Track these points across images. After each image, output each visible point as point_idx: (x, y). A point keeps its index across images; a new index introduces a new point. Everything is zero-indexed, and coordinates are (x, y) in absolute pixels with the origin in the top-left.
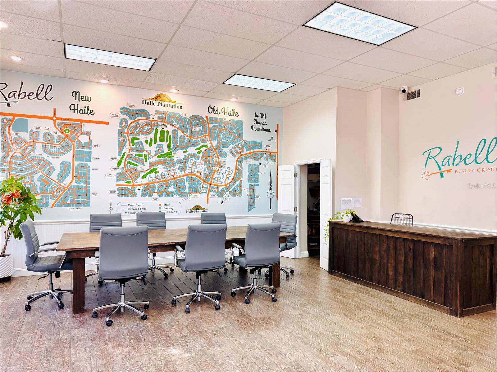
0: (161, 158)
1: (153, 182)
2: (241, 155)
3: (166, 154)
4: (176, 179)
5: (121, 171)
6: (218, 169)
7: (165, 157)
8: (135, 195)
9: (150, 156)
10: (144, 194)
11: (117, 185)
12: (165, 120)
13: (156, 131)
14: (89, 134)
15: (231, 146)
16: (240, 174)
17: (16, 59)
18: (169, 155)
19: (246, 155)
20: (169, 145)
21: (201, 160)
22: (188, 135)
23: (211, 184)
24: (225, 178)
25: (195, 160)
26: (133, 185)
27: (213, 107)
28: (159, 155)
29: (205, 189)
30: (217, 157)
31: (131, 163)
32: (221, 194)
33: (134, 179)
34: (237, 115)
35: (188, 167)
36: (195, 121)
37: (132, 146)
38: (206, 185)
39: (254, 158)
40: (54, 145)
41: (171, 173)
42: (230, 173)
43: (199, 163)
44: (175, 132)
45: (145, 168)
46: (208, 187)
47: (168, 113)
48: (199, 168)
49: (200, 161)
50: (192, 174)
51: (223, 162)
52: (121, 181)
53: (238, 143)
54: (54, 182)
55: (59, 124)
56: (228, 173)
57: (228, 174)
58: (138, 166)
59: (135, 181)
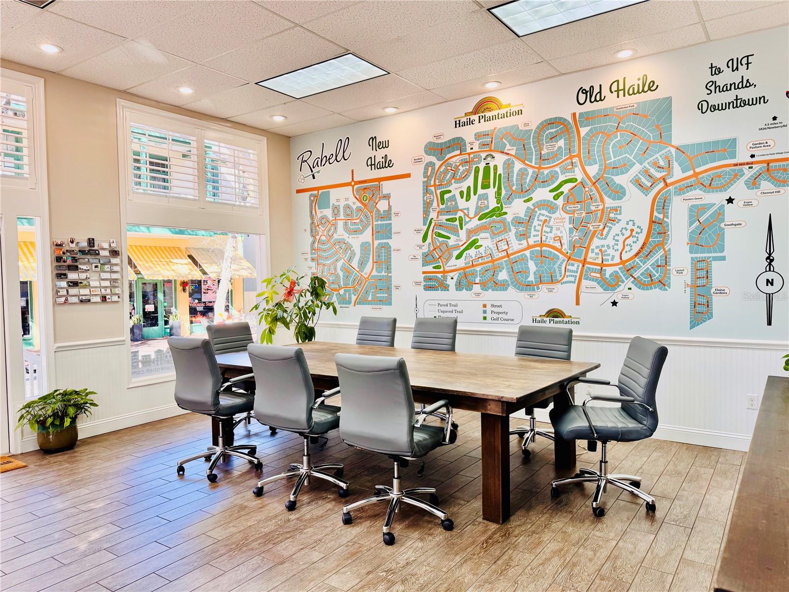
0: (484, 220)
1: (473, 265)
2: (667, 185)
3: (493, 210)
4: (511, 257)
5: (427, 250)
6: (601, 227)
7: (491, 217)
8: (446, 288)
9: (467, 219)
10: (459, 287)
11: (424, 273)
12: (491, 146)
13: (477, 171)
14: (387, 197)
15: (637, 168)
16: (664, 233)
17: (278, 119)
18: (498, 212)
19: (681, 183)
20: (498, 193)
21: (562, 212)
22: (533, 164)
23: (584, 262)
24: (620, 247)
25: (548, 214)
26: (444, 272)
27: (588, 89)
28: (481, 214)
29: (571, 274)
30: (599, 199)
31: (440, 235)
32: (610, 285)
33: (445, 261)
34: (652, 87)
35: (535, 230)
36: (547, 132)
37: (442, 207)
38: (573, 265)
39: (709, 187)
40: (354, 221)
41: (502, 245)
42: (634, 233)
43: (558, 218)
44: (509, 165)
45: (460, 241)
46: (578, 269)
47: (496, 131)
48: (558, 229)
49: (560, 214)
50: (542, 244)
51: (615, 210)
52: (427, 265)
53: (658, 155)
54: (355, 271)
55: (358, 190)
56: (628, 233)
57: (628, 237)
58: (449, 238)
59: (446, 264)
